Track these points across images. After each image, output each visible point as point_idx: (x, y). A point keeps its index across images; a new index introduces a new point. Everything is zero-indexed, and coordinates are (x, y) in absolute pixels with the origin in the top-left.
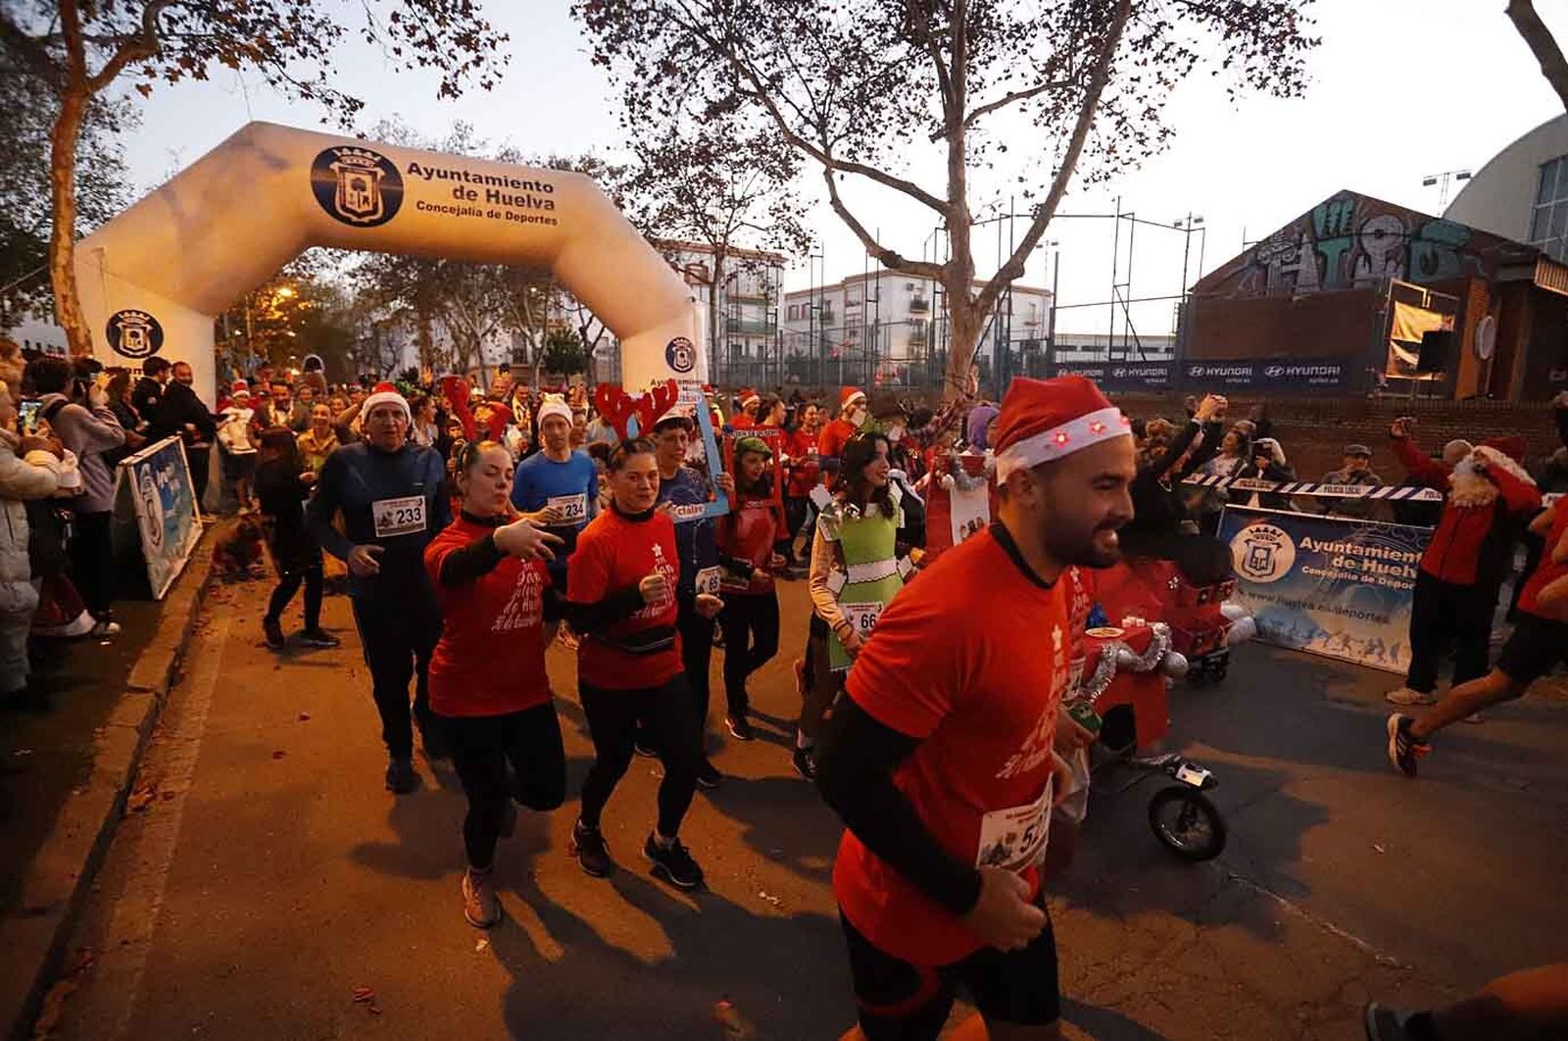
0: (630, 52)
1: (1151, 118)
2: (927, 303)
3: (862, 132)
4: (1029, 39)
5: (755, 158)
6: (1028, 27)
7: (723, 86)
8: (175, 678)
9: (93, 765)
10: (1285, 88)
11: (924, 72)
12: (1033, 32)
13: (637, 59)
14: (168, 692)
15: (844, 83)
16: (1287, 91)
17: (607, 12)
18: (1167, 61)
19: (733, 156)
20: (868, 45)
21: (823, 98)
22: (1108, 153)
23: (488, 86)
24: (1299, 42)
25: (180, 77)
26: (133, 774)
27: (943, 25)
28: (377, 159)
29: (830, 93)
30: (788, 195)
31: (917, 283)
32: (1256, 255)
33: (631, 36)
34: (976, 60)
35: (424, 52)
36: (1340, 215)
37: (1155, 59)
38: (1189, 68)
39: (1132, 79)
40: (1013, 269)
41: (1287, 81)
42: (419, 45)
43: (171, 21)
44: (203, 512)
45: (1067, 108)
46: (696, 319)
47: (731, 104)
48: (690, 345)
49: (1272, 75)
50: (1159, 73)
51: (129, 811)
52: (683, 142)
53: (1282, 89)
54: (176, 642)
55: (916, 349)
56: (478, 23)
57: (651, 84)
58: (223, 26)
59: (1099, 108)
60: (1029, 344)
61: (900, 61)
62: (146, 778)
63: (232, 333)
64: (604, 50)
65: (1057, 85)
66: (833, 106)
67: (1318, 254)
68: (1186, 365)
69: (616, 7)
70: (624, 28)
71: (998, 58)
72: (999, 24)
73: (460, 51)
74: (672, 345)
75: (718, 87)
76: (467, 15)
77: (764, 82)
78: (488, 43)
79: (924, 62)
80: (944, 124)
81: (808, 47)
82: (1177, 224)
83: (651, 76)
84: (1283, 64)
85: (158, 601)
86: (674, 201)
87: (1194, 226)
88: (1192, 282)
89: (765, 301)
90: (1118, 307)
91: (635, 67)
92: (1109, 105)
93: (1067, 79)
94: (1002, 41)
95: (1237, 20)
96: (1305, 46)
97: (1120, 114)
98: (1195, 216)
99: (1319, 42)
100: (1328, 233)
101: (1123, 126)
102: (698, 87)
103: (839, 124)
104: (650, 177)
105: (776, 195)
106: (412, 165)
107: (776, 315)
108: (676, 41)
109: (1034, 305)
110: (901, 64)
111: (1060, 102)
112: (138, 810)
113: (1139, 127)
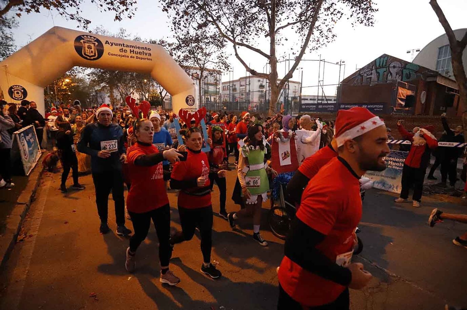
0: (174, 8)
1: (330, 32)
2: (264, 86)
3: (245, 34)
4: (294, 7)
5: (212, 41)
6: (294, 3)
7: (203, 19)
8: (33, 200)
9: (6, 227)
11: (263, 16)
12: (295, 5)
13: (176, 10)
14: (31, 204)
15: (239, 19)
16: (369, 24)
18: (334, 15)
19: (206, 40)
20: (246, 7)
21: (233, 23)
22: (317, 42)
23: (130, 17)
24: (372, 10)
25: (31, 11)
26: (19, 229)
27: (269, 2)
28: (95, 39)
29: (235, 22)
30: (222, 53)
31: (261, 80)
32: (359, 73)
33: (174, 3)
34: (279, 13)
35: (110, 6)
36: (383, 61)
37: (331, 14)
38: (341, 17)
39: (324, 20)
40: (289, 75)
41: (369, 21)
42: (108, 4)
44: (41, 148)
45: (305, 28)
46: (195, 90)
47: (205, 25)
48: (193, 98)
49: (364, 19)
50: (332, 18)
51: (18, 241)
52: (191, 36)
53: (367, 24)
54: (33, 189)
55: (261, 99)
57: (181, 18)
59: (314, 28)
60: (294, 98)
61: (256, 12)
62: (23, 231)
63: (50, 93)
64: (166, 7)
65: (303, 21)
66: (236, 26)
67: (377, 72)
68: (340, 104)
71: (285, 12)
72: (285, 2)
73: (121, 6)
74: (187, 97)
77: (215, 18)
78: (130, 4)
79: (263, 13)
80: (269, 32)
81: (228, 8)
82: (337, 63)
83: (181, 15)
84: (368, 16)
85: (27, 176)
86: (188, 54)
87: (342, 64)
88: (341, 80)
89: (216, 84)
90: (320, 87)
91: (176, 13)
92: (317, 27)
93: (305, 19)
94: (286, 7)
95: (354, 3)
96: (374, 11)
97: (321, 30)
98: (342, 61)
99: (378, 10)
100: (380, 66)
101: (322, 33)
102: (195, 19)
103: (238, 31)
104: (181, 46)
105: (219, 53)
106: (107, 41)
107: (219, 89)
108: (188, 5)
109: (296, 87)
110: (256, 13)
111: (303, 26)
112: (22, 240)
113: (326, 34)
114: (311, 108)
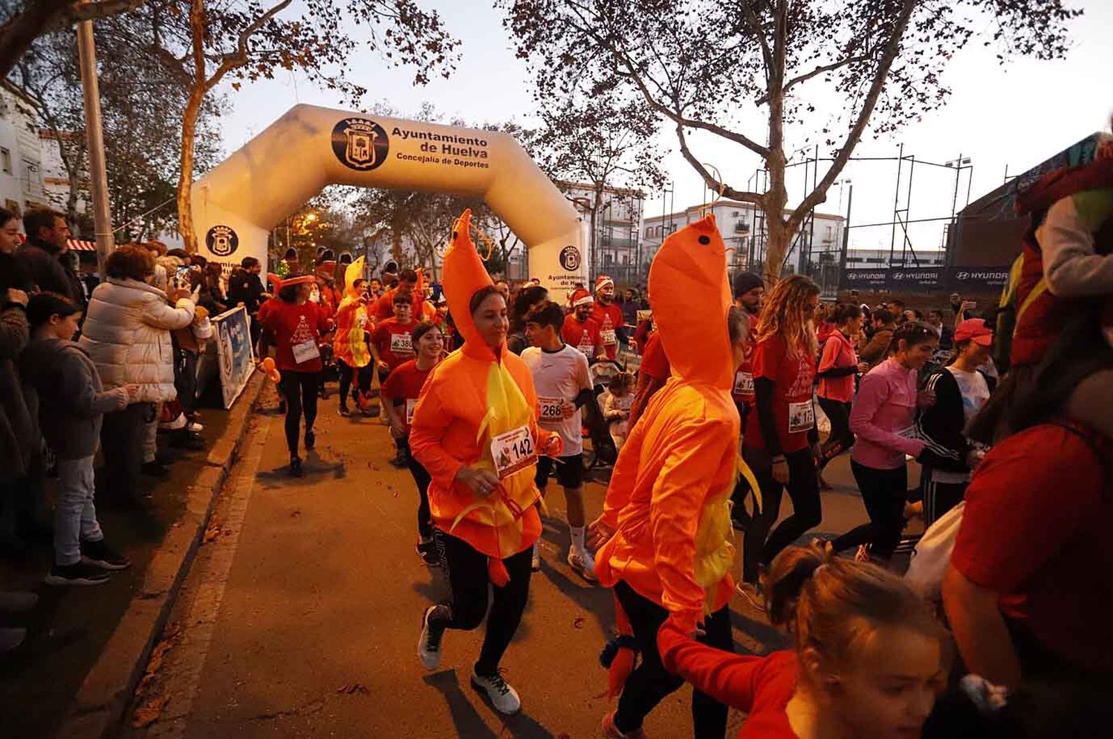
1: (931, 82)
2: (749, 225)
3: (705, 101)
4: (834, 27)
5: (626, 121)
6: (834, 18)
7: (605, 70)
8: (235, 459)
9: (186, 509)
10: (1048, 52)
11: (753, 55)
12: (837, 21)
13: (547, 53)
14: (230, 468)
15: (692, 66)
16: (1051, 56)
17: (528, 22)
18: (946, 37)
19: (611, 120)
20: (711, 38)
21: (677, 77)
22: (895, 110)
23: (447, 76)
24: (1063, 14)
25: (258, 77)
26: (209, 518)
27: (768, 20)
28: (373, 126)
29: (682, 73)
30: (649, 147)
31: (742, 212)
32: (1017, 185)
33: (543, 38)
34: (793, 44)
35: (407, 55)
37: (937, 36)
38: (965, 41)
39: (916, 53)
40: (818, 196)
41: (1050, 46)
42: (403, 50)
43: (254, 43)
44: (256, 355)
45: (862, 77)
46: (581, 234)
47: (611, 84)
48: (577, 252)
49: (1037, 42)
51: (205, 541)
52: (576, 111)
53: (1046, 53)
54: (237, 437)
55: (739, 260)
56: (442, 34)
57: (556, 70)
58: (284, 45)
59: (889, 75)
60: (826, 256)
61: (735, 47)
62: (216, 520)
63: (278, 244)
64: (525, 49)
65: (855, 60)
66: (684, 82)
68: (954, 271)
69: (533, 19)
70: (538, 33)
71: (810, 42)
72: (811, 17)
73: (429, 54)
74: (564, 251)
75: (602, 71)
76: (434, 29)
77: (635, 67)
78: (448, 47)
79: (753, 48)
80: (766, 93)
81: (668, 41)
82: (949, 165)
83: (556, 65)
84: (1046, 34)
85: (227, 410)
86: (568, 152)
87: (962, 164)
89: (629, 224)
90: (898, 227)
91: (545, 60)
92: (897, 73)
93: (863, 55)
94: (814, 29)
96: (1069, 17)
97: (906, 80)
98: (964, 157)
99: (1081, 12)
101: (909, 88)
102: (588, 72)
103: (689, 95)
104: (553, 136)
105: (641, 147)
106: (396, 129)
107: (638, 233)
108: (575, 39)
109: (830, 228)
110: (735, 50)
111: (857, 73)
112: (211, 540)
113: (921, 89)
114: (873, 280)
